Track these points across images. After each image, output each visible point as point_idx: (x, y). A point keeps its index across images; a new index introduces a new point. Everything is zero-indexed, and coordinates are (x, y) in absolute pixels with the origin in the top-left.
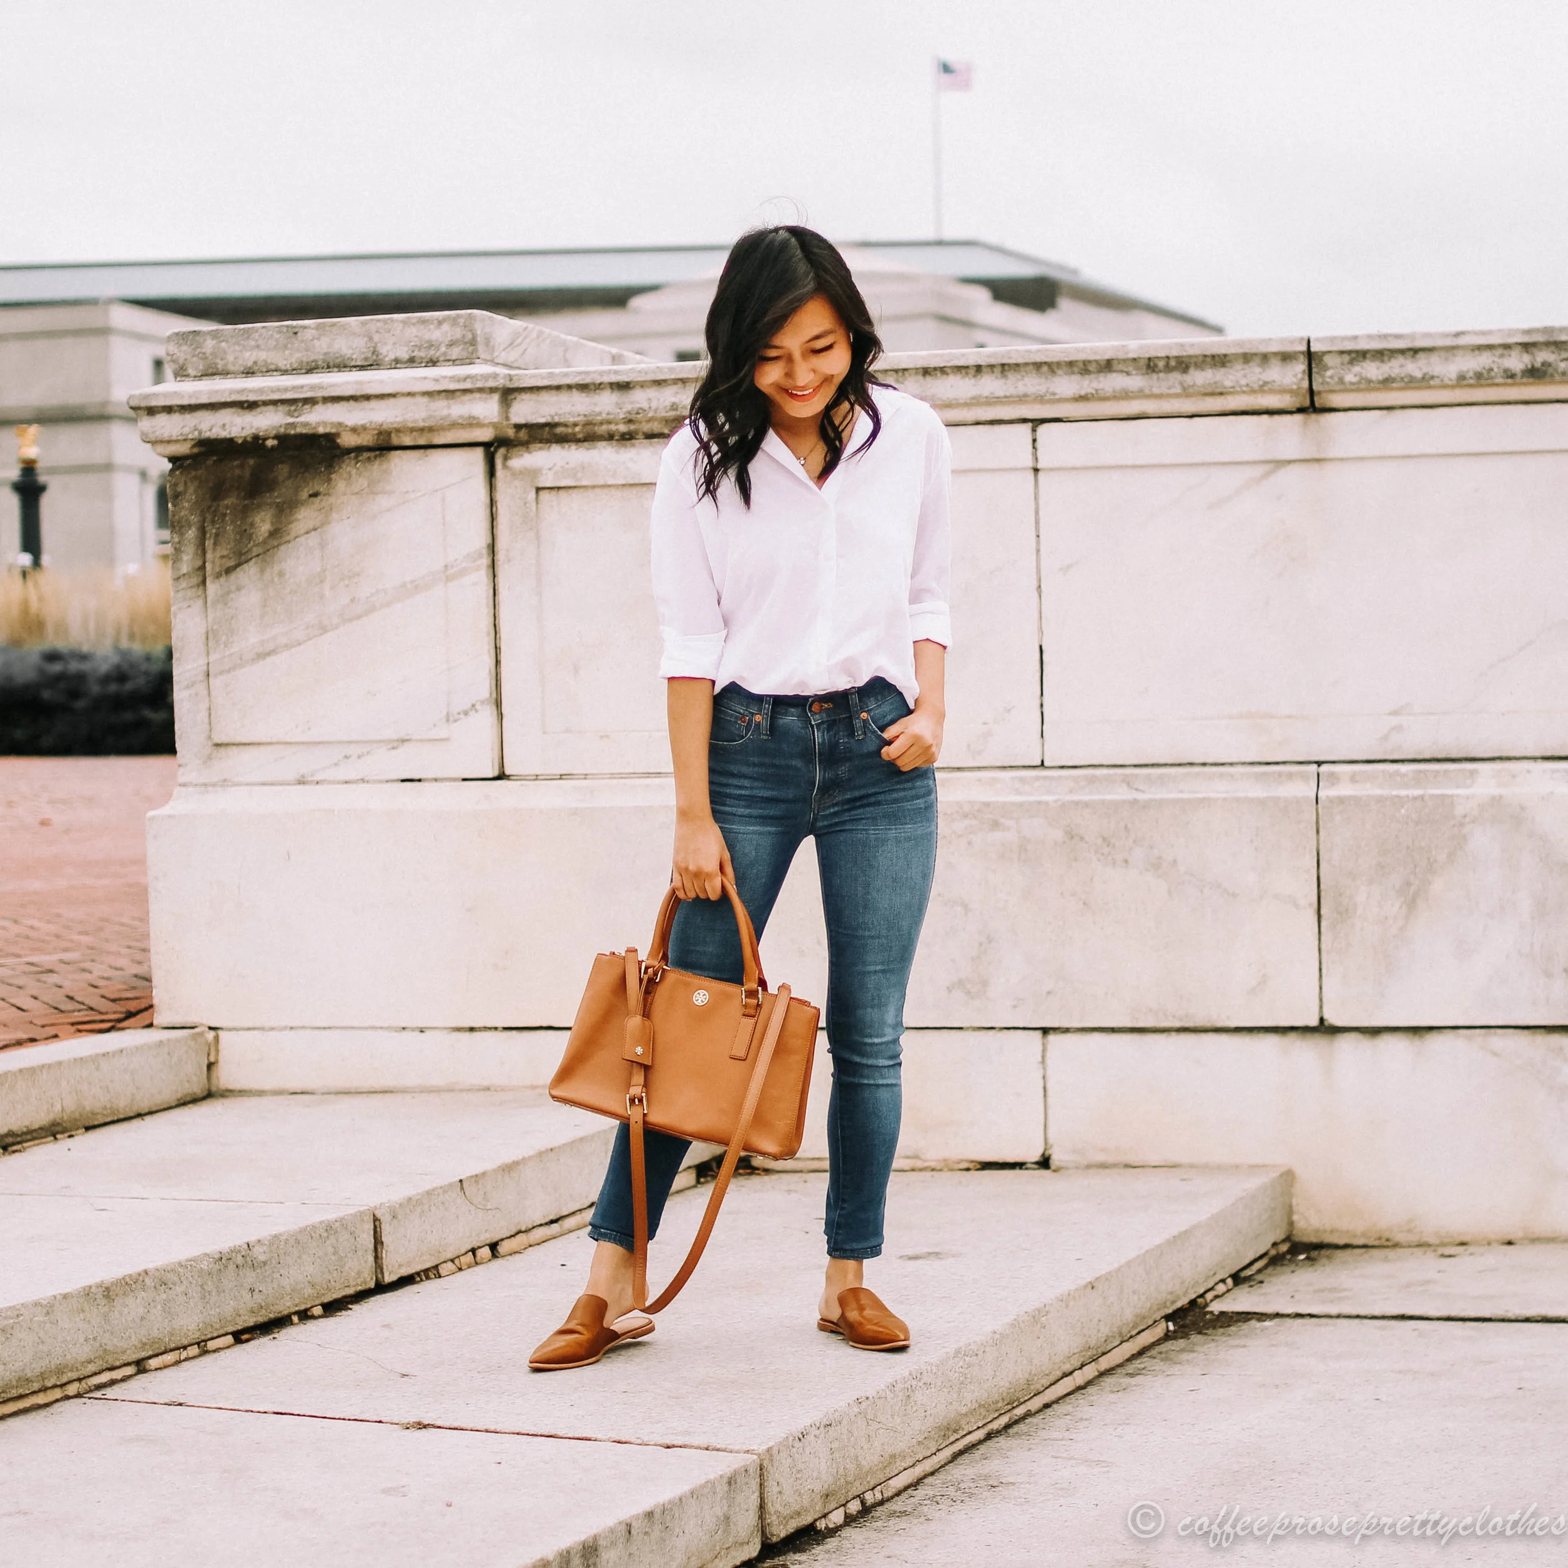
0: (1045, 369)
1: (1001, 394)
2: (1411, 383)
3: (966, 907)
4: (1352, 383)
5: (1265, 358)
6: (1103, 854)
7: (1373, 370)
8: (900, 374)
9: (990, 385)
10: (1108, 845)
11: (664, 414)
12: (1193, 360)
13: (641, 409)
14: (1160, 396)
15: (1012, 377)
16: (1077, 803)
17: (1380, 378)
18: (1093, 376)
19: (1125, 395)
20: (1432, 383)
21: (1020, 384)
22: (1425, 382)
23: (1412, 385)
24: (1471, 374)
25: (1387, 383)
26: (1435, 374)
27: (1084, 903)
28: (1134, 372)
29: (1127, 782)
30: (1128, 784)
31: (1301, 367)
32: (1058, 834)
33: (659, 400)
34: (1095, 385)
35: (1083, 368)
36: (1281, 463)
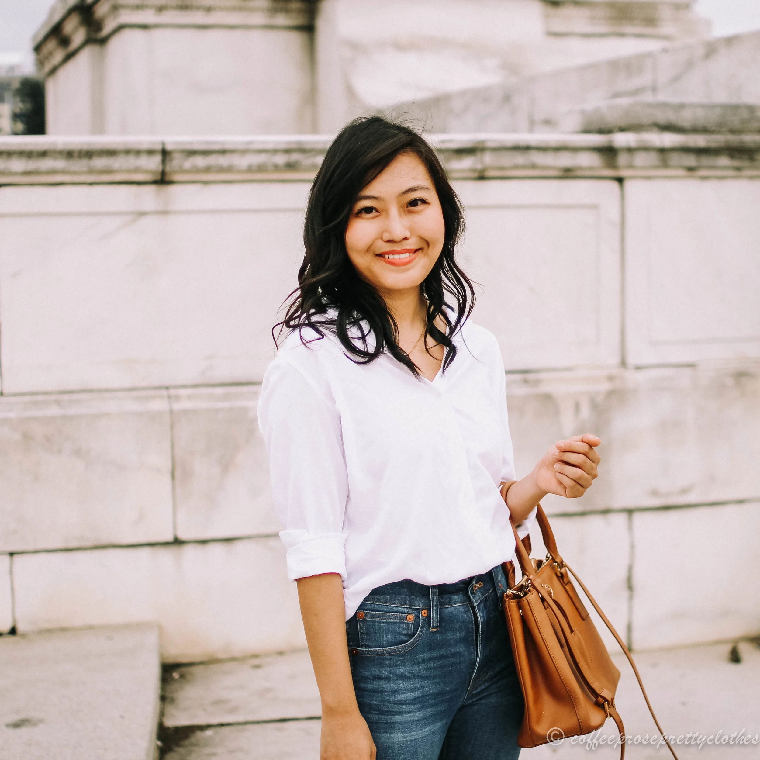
0: (4, 155)
2: (221, 170)
4: (187, 168)
5: (138, 153)
6: (45, 446)
7: (200, 161)
10: (48, 442)
12: (95, 152)
14: (75, 173)
17: (204, 166)
18: (34, 160)
19: (53, 172)
20: (233, 169)
22: (229, 168)
24: (255, 166)
25: (208, 169)
26: (235, 165)
28: (60, 158)
31: (158, 158)
34: (36, 165)
36: (142, 214)
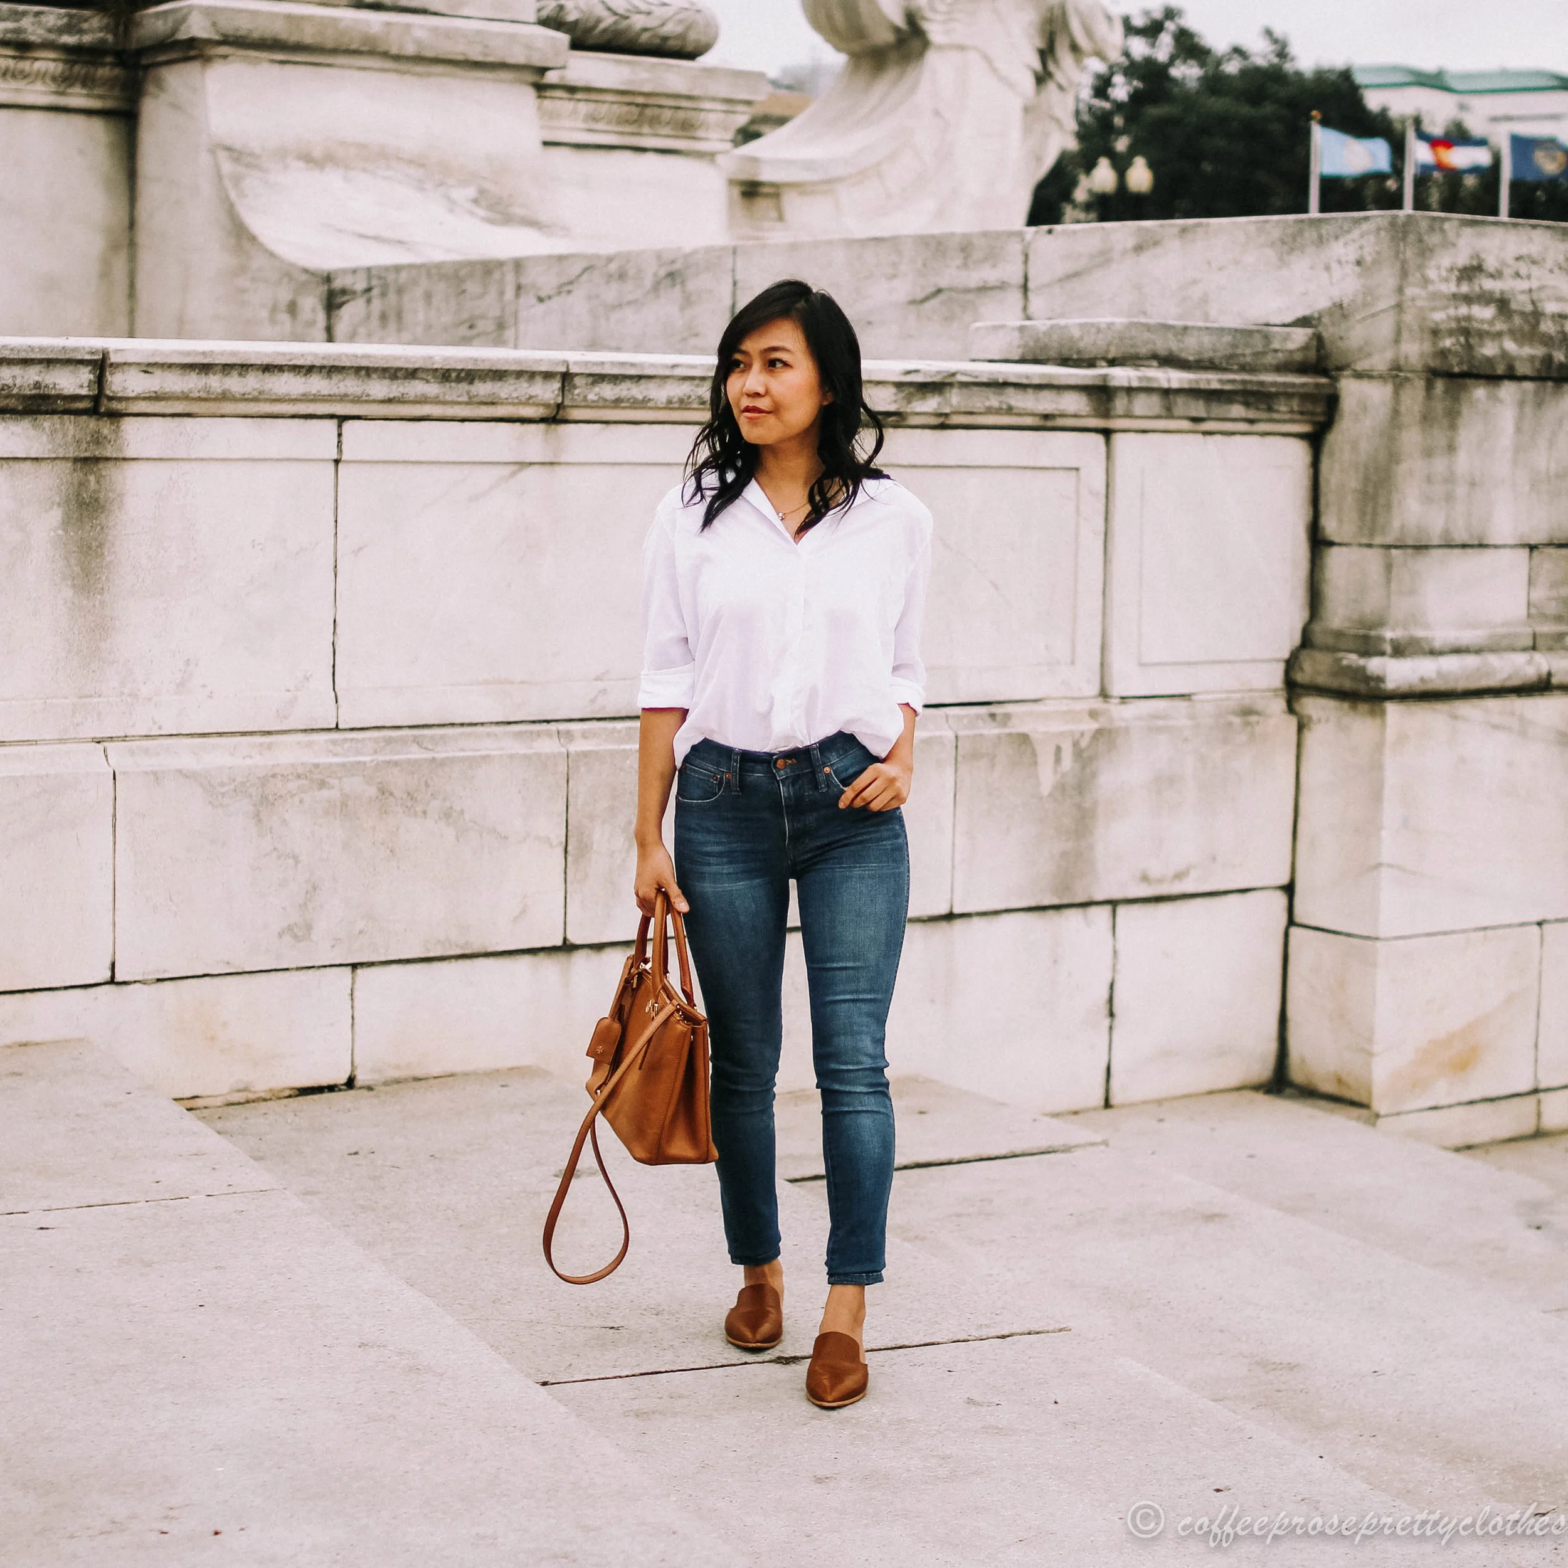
0: (363, 373)
1: (326, 393)
3: (296, 859)
4: (593, 401)
6: (407, 807)
7: (608, 391)
8: (245, 368)
9: (317, 384)
10: (411, 799)
11: (28, 392)
12: (479, 373)
13: (6, 385)
14: (444, 403)
15: (336, 378)
16: (389, 762)
17: (613, 398)
18: (399, 381)
19: (423, 400)
20: (649, 405)
21: (341, 385)
22: (642, 404)
23: (636, 405)
24: (675, 400)
25: (617, 403)
26: (651, 397)
27: (391, 851)
28: (432, 381)
29: (417, 741)
30: (418, 743)
31: (556, 385)
32: (372, 791)
33: (23, 377)
34: (401, 389)
35: (392, 373)
36: (525, 465)
